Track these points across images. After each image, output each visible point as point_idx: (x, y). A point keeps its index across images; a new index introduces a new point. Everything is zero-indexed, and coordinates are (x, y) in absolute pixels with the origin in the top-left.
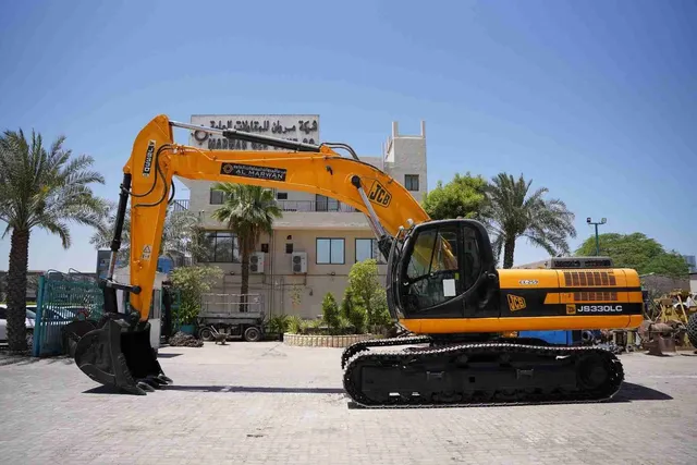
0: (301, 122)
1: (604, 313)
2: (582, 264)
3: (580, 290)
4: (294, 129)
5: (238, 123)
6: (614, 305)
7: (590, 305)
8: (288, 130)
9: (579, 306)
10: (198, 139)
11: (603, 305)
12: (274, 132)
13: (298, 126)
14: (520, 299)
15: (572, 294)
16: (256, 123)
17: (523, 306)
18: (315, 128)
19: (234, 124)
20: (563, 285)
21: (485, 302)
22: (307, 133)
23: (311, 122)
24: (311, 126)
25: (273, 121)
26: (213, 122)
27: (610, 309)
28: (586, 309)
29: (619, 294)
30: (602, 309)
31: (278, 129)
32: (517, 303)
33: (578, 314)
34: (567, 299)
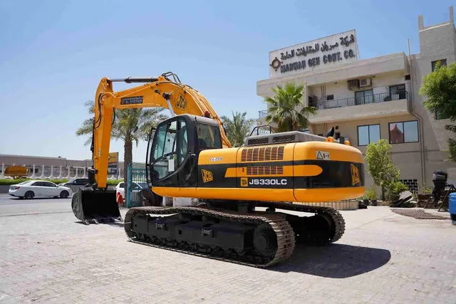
0: (341, 39)
1: (270, 187)
2: (270, 141)
3: (252, 164)
4: (337, 45)
5: (298, 50)
6: (279, 179)
7: (259, 178)
8: (333, 47)
9: (250, 179)
10: (274, 68)
11: (270, 178)
12: (322, 51)
13: (339, 42)
14: (209, 173)
15: (245, 168)
16: (310, 47)
17: (211, 179)
18: (353, 40)
19: (296, 51)
20: (239, 161)
21: (189, 176)
22: (347, 45)
23: (349, 36)
24: (349, 39)
25: (321, 43)
26: (282, 54)
27: (276, 182)
28: (256, 182)
29: (285, 168)
30: (269, 182)
31: (325, 48)
32: (207, 176)
33: (250, 186)
34: (241, 173)
